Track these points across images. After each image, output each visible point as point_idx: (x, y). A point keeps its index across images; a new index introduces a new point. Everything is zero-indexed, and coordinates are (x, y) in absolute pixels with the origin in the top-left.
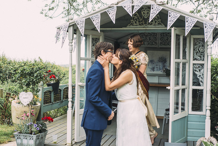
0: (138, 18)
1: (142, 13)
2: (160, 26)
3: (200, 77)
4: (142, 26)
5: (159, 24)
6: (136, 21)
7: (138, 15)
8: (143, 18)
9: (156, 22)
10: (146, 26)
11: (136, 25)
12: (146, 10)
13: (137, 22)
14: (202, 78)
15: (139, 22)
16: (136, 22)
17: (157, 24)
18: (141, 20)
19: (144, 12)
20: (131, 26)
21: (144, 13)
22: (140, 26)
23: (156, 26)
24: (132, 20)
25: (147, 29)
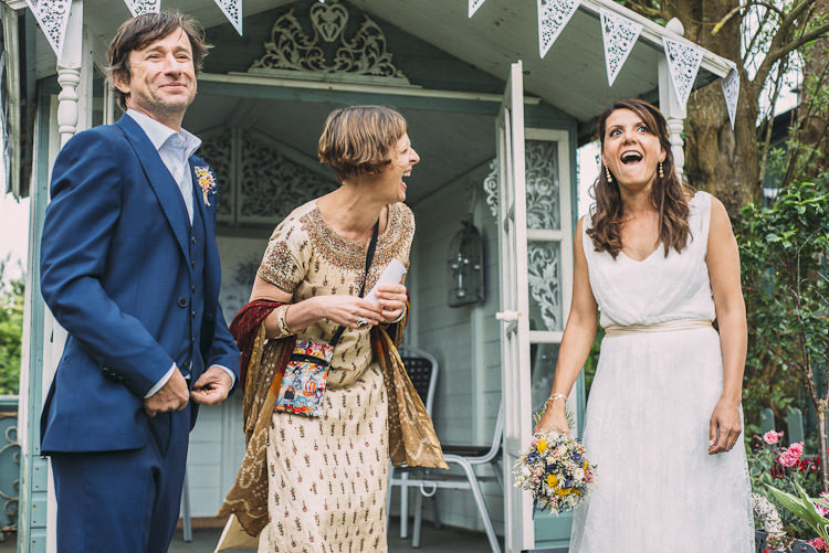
0: (298, 39)
1: (314, 18)
2: (389, 79)
3: (544, 296)
4: (317, 74)
5: (386, 71)
6: (287, 48)
7: (296, 25)
8: (316, 39)
9: (372, 61)
10: (332, 76)
11: (288, 65)
12: (329, 9)
13: (295, 56)
14: (549, 300)
15: (302, 54)
16: (288, 56)
17: (376, 70)
18: (310, 47)
19: (324, 15)
20: (268, 70)
21: (321, 21)
22: (307, 74)
23: (377, 79)
24: (271, 45)
25: (336, 87)
